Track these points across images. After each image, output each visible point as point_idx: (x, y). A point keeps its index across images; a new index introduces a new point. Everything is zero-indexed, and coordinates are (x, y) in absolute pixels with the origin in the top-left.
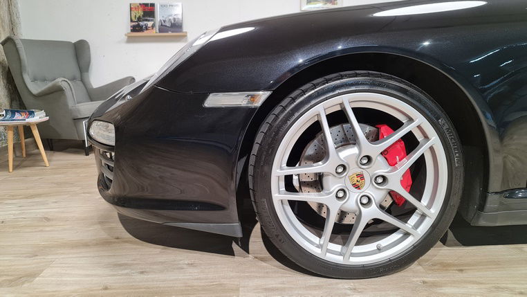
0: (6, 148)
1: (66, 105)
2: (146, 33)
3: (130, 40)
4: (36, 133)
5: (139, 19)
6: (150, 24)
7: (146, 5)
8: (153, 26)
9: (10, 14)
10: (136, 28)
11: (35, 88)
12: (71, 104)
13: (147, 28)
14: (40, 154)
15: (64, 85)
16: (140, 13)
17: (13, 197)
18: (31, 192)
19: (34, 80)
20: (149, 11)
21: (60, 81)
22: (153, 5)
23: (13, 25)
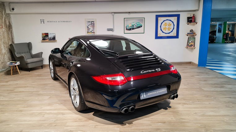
0: (11, 70)
1: (24, 60)
2: (46, 41)
3: (42, 42)
4: (17, 67)
5: (44, 37)
6: (47, 38)
7: (46, 33)
8: (48, 39)
9: (12, 36)
10: (44, 39)
11: (18, 55)
12: (25, 60)
13: (46, 39)
14: (18, 71)
15: (24, 56)
16: (45, 35)
17: (12, 80)
18: (15, 80)
19: (17, 53)
20: (47, 35)
21: (23, 55)
22: (48, 33)
23: (12, 39)
